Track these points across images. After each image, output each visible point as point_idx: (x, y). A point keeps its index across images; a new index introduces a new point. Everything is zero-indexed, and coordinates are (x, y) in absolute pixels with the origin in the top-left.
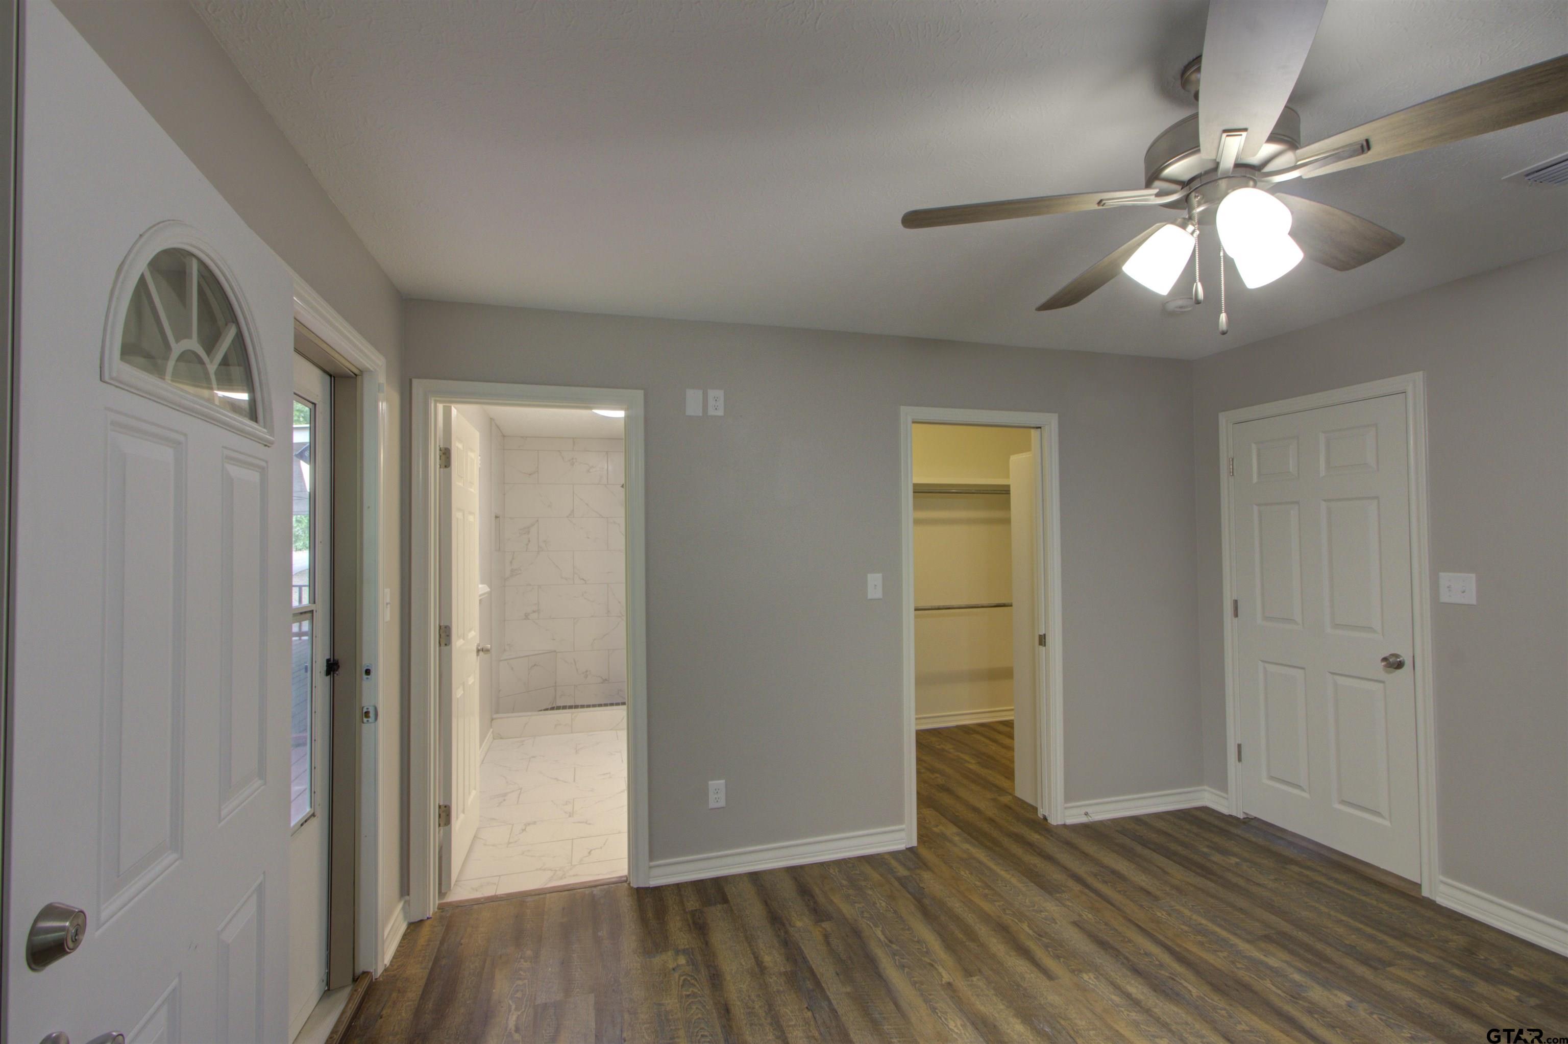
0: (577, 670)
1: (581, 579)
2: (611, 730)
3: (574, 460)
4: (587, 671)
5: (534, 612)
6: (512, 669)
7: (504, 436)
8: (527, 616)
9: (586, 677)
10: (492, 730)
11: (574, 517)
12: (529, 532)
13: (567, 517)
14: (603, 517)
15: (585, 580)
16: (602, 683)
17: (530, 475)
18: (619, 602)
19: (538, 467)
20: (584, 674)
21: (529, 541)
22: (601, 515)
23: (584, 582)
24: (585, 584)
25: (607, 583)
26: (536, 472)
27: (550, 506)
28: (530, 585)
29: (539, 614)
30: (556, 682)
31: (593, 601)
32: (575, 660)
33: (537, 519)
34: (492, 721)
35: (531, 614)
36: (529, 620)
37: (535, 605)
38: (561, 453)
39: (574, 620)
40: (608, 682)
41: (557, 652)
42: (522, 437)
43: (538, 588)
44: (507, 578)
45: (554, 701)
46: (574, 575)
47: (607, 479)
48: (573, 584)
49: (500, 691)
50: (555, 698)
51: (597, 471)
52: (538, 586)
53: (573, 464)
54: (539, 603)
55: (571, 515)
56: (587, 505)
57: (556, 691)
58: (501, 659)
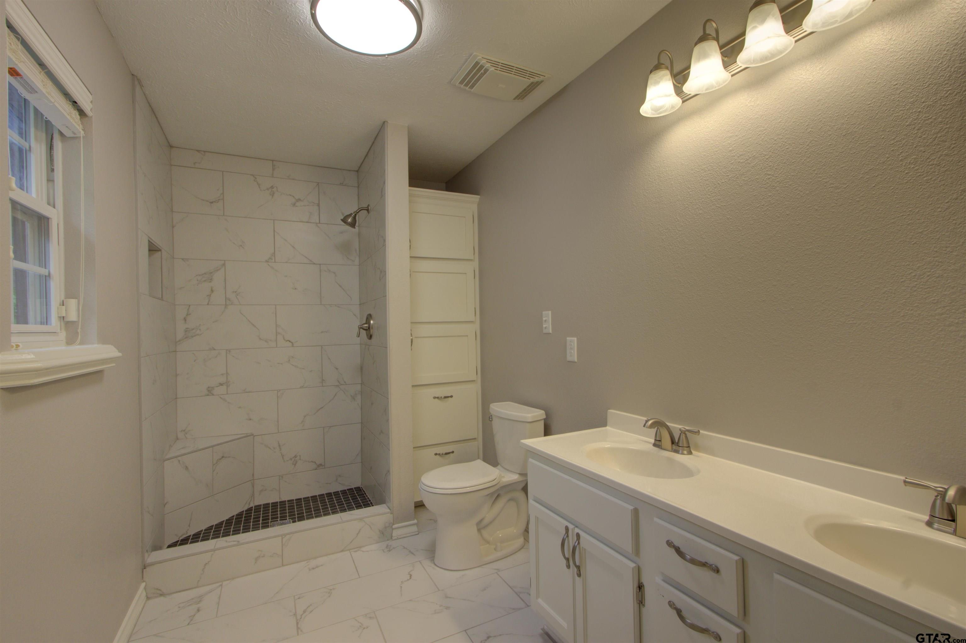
0: (283, 456)
1: (287, 341)
2: (342, 551)
3: (275, 189)
4: (296, 456)
5: (221, 384)
6: (187, 468)
7: (171, 147)
8: (210, 391)
9: (295, 464)
10: (143, 585)
11: (276, 262)
12: (211, 280)
13: (267, 261)
14: (314, 264)
15: (292, 343)
16: (315, 469)
17: (212, 203)
18: (337, 369)
19: (223, 193)
20: (291, 460)
21: (212, 291)
22: (311, 261)
23: (290, 344)
24: (293, 346)
25: (321, 346)
26: (220, 199)
27: (241, 246)
28: (215, 349)
29: (228, 386)
30: (253, 475)
31: (303, 369)
32: (279, 443)
33: (223, 262)
34: (145, 568)
35: (217, 387)
36: (213, 395)
37: (222, 374)
38: (256, 178)
39: (278, 392)
40: (324, 467)
41: (254, 435)
42: (198, 151)
43: (226, 352)
44: (179, 341)
45: (251, 500)
46: (277, 335)
47: (318, 216)
48: (275, 346)
49: (166, 504)
50: (253, 495)
51: (305, 206)
52: (227, 350)
53: (273, 194)
54: (227, 373)
55: (272, 259)
56: (294, 247)
57: (253, 487)
58: (167, 457)
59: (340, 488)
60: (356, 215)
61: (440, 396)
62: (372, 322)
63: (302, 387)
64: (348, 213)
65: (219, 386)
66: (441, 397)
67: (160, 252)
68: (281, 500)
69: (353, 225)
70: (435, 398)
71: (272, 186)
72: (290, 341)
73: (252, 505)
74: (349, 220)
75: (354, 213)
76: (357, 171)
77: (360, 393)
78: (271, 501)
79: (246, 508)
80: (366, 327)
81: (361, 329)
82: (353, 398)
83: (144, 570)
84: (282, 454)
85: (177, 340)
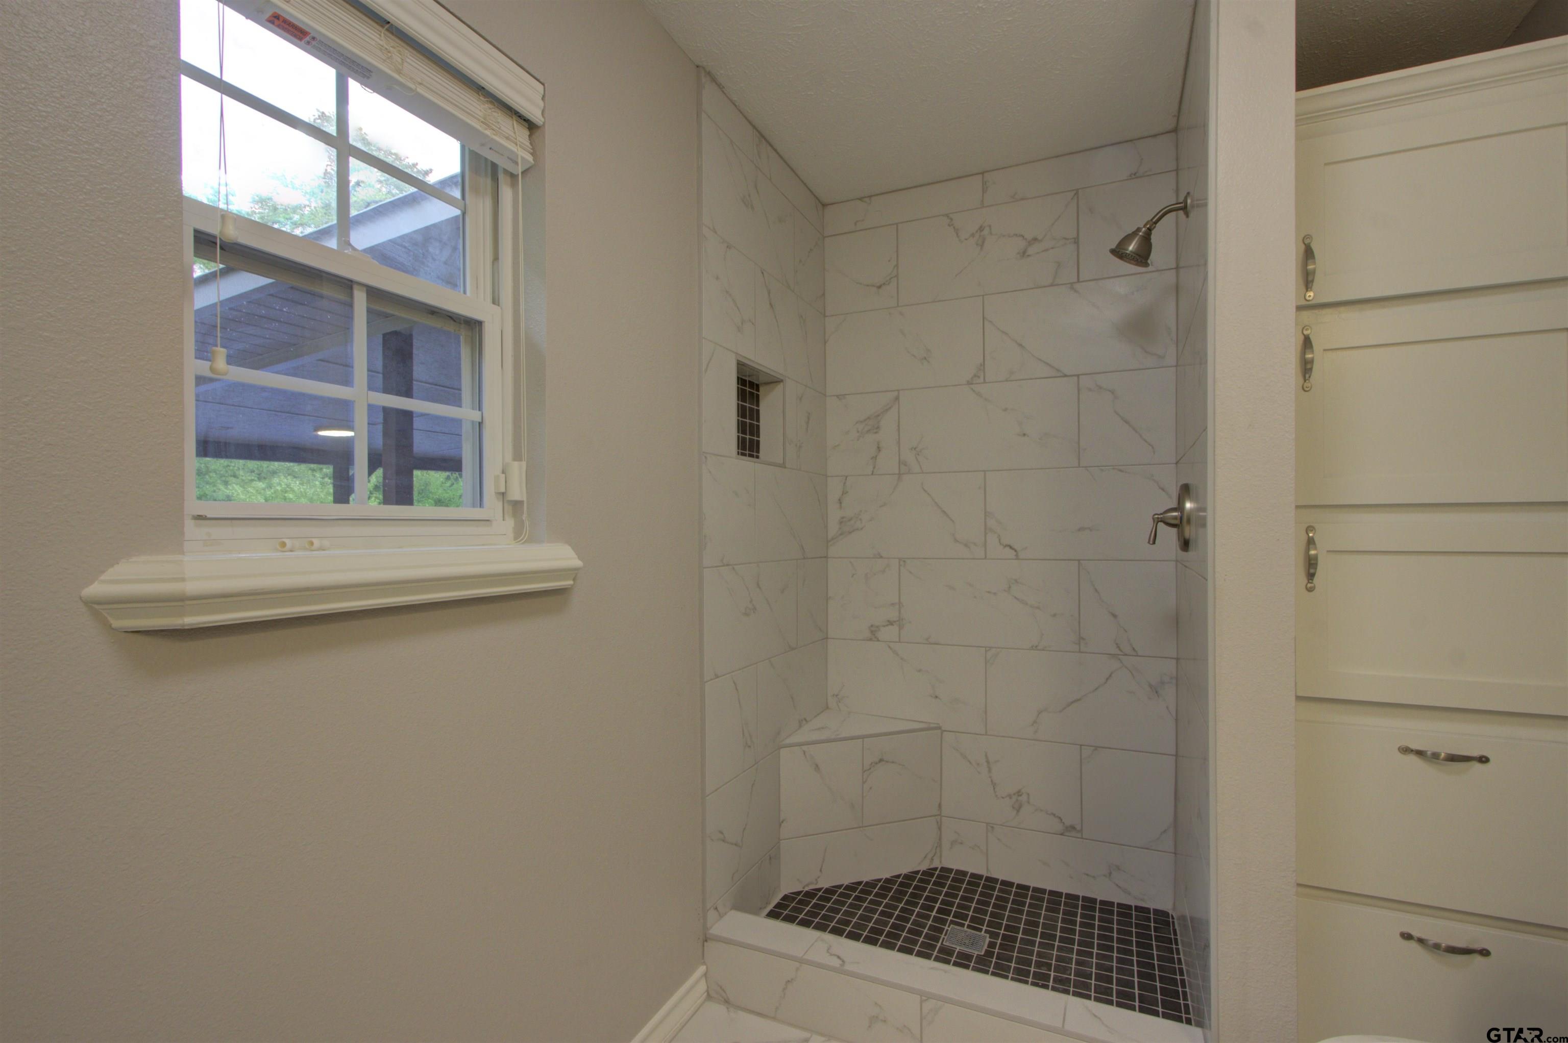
0: (994, 785)
1: (1006, 546)
3: (986, 232)
4: (1019, 793)
5: (891, 623)
6: (817, 767)
7: (824, 205)
8: (873, 633)
9: (1018, 808)
10: (703, 969)
11: (985, 382)
12: (877, 429)
13: (969, 383)
14: (1066, 376)
15: (1016, 551)
16: (1062, 834)
17: (879, 287)
18: (1115, 616)
19: (897, 266)
20: (1011, 798)
21: (879, 449)
22: (1058, 370)
23: (1011, 554)
24: (1017, 557)
25: (1079, 560)
26: (892, 278)
27: (925, 358)
28: (881, 557)
29: (901, 628)
30: (940, 806)
31: (1038, 608)
32: (986, 756)
33: (896, 393)
34: (706, 941)
35: (884, 626)
36: (878, 640)
37: (893, 604)
38: (952, 219)
39: (986, 651)
40: (1079, 835)
41: (943, 729)
42: (861, 199)
43: (899, 563)
44: (833, 539)
45: (936, 852)
46: (986, 534)
47: (1076, 266)
48: (984, 557)
49: (782, 822)
50: (939, 845)
51: (1047, 250)
52: (900, 559)
53: (981, 244)
54: (900, 603)
55: (979, 377)
56: (1020, 345)
57: (940, 829)
58: (788, 741)
59: (1117, 898)
60: (1150, 230)
61: (1429, 748)
62: (1188, 505)
63: (1034, 648)
64: (1130, 231)
65: (887, 625)
66: (1435, 756)
67: (782, 384)
68: (989, 875)
69: (1142, 258)
70: (1406, 750)
71: (981, 227)
72: (1011, 547)
73: (936, 864)
74: (1131, 248)
75: (1145, 226)
76: (1175, 130)
77: (1174, 681)
78: (971, 870)
79: (924, 867)
80: (1175, 518)
81: (1161, 525)
82: (1155, 690)
83: (706, 944)
84: (992, 781)
85: (830, 537)
